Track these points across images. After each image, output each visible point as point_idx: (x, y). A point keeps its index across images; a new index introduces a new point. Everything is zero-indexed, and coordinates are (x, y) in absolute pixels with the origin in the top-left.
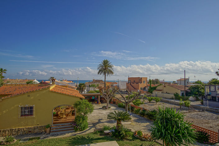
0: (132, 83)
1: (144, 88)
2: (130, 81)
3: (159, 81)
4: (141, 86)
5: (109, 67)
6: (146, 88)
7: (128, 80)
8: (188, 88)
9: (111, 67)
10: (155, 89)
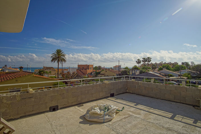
0: (81, 70)
1: (91, 73)
2: (79, 68)
3: (101, 67)
4: (89, 71)
5: (62, 55)
6: (93, 73)
7: (77, 67)
8: (120, 72)
9: (64, 56)
10: (99, 73)
